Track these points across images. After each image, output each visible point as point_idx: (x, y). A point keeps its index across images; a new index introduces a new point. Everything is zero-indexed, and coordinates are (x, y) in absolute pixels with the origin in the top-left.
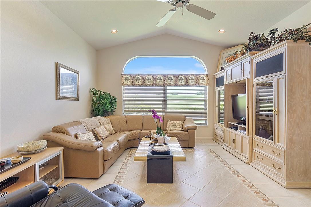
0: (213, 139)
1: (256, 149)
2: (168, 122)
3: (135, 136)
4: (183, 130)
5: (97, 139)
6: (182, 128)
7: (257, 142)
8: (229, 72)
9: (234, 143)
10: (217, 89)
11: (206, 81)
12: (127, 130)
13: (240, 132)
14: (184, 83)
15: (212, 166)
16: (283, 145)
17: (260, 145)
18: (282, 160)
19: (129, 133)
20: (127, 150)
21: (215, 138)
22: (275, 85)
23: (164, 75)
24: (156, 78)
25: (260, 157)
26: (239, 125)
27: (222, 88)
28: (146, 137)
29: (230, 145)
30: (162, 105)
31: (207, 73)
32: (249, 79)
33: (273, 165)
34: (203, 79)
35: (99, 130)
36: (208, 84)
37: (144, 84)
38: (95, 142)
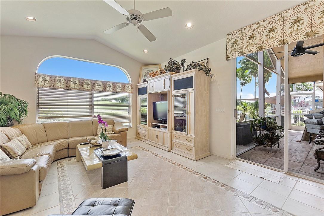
0: (136, 138)
1: (175, 140)
2: (98, 127)
3: (63, 146)
4: (115, 133)
5: (11, 157)
6: (113, 131)
7: (175, 135)
8: (151, 85)
9: (157, 138)
10: (140, 97)
11: (130, 89)
12: (47, 141)
13: (162, 130)
14: (112, 90)
15: (148, 158)
16: (193, 134)
17: (178, 137)
18: (192, 144)
19: (56, 143)
20: (54, 163)
21: (138, 137)
22: (188, 96)
23: (92, 80)
24: (83, 82)
25: (178, 145)
26: (160, 125)
27: (146, 96)
28: (81, 145)
29: (153, 141)
30: (88, 110)
31: (131, 83)
32: (169, 91)
33: (187, 148)
34: (128, 87)
35: (10, 145)
36: (132, 92)
37: (67, 88)
38: (10, 161)
